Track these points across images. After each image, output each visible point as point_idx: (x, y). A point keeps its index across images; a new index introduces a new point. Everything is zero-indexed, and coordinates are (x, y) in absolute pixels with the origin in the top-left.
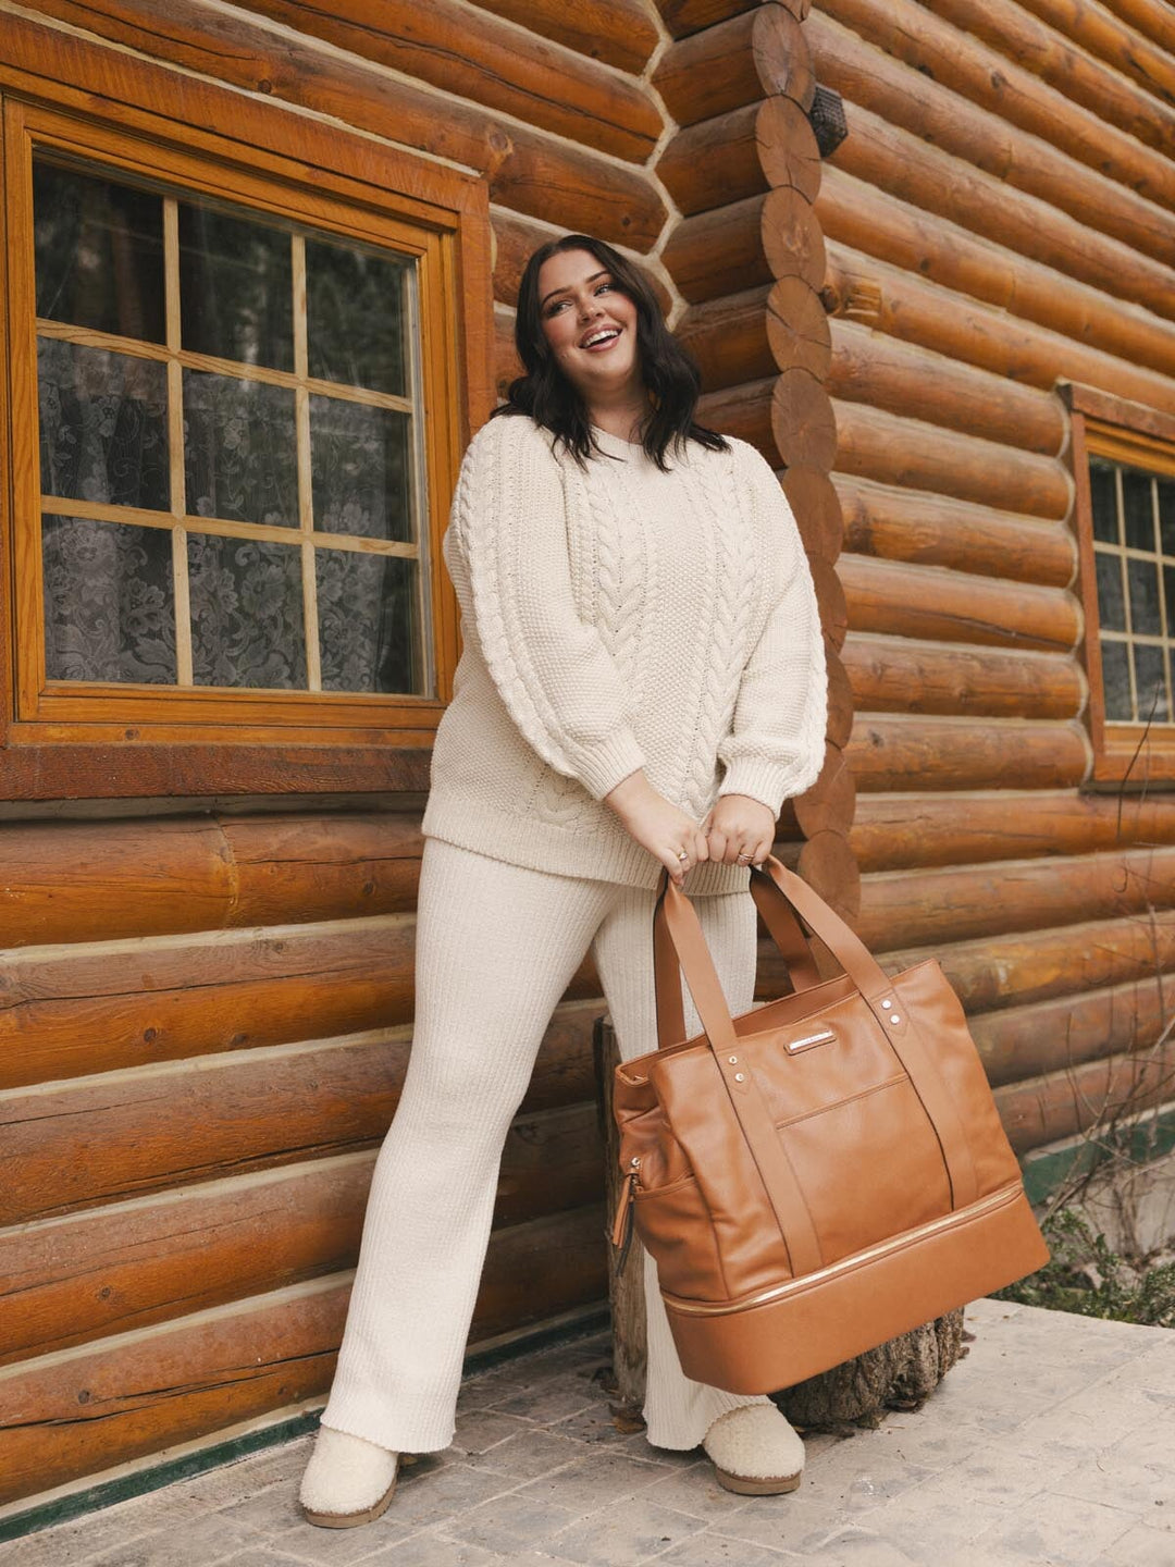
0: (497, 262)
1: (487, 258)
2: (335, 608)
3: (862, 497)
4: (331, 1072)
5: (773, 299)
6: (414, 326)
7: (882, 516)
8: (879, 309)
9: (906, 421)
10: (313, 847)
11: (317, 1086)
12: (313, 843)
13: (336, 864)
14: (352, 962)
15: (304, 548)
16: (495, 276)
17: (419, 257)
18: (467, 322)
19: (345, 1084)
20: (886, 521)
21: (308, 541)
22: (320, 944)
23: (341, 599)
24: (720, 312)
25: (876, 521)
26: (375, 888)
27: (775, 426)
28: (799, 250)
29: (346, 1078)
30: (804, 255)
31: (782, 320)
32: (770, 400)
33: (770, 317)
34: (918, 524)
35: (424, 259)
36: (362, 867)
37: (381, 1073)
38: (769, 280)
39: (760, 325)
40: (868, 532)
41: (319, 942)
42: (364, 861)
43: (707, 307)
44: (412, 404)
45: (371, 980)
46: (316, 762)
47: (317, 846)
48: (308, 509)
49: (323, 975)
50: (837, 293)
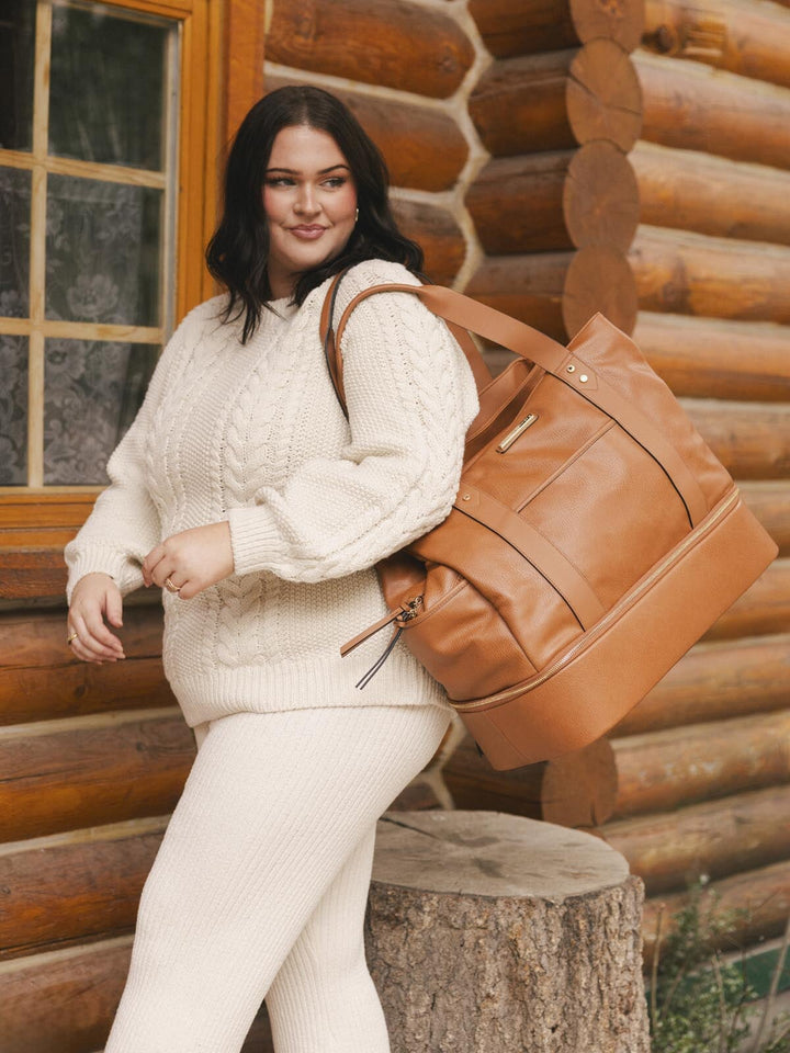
0: (273, 23)
1: (260, 22)
2: (76, 386)
3: (683, 253)
4: (26, 876)
5: (577, 67)
6: (174, 94)
7: (703, 273)
8: (724, 46)
9: (744, 167)
10: (21, 651)
11: (9, 892)
12: (22, 647)
13: (43, 668)
14: (58, 765)
15: (31, 338)
16: (270, 37)
17: (183, 20)
18: (232, 91)
19: (40, 888)
20: (709, 280)
21: (40, 329)
22: (23, 747)
23: (83, 376)
24: (522, 73)
25: (695, 280)
26: (87, 689)
27: (567, 206)
28: (613, 10)
29: (42, 882)
30: (619, 14)
31: (585, 88)
32: (563, 177)
33: (572, 87)
34: (746, 281)
35: (188, 22)
36: (73, 670)
37: (82, 876)
38: (575, 44)
39: (560, 94)
40: (685, 292)
41: (23, 745)
42: (76, 664)
43: (511, 64)
44: (166, 180)
45: (76, 783)
46: (26, 567)
47: (25, 650)
48: (40, 296)
49: (23, 780)
50: (674, 33)
